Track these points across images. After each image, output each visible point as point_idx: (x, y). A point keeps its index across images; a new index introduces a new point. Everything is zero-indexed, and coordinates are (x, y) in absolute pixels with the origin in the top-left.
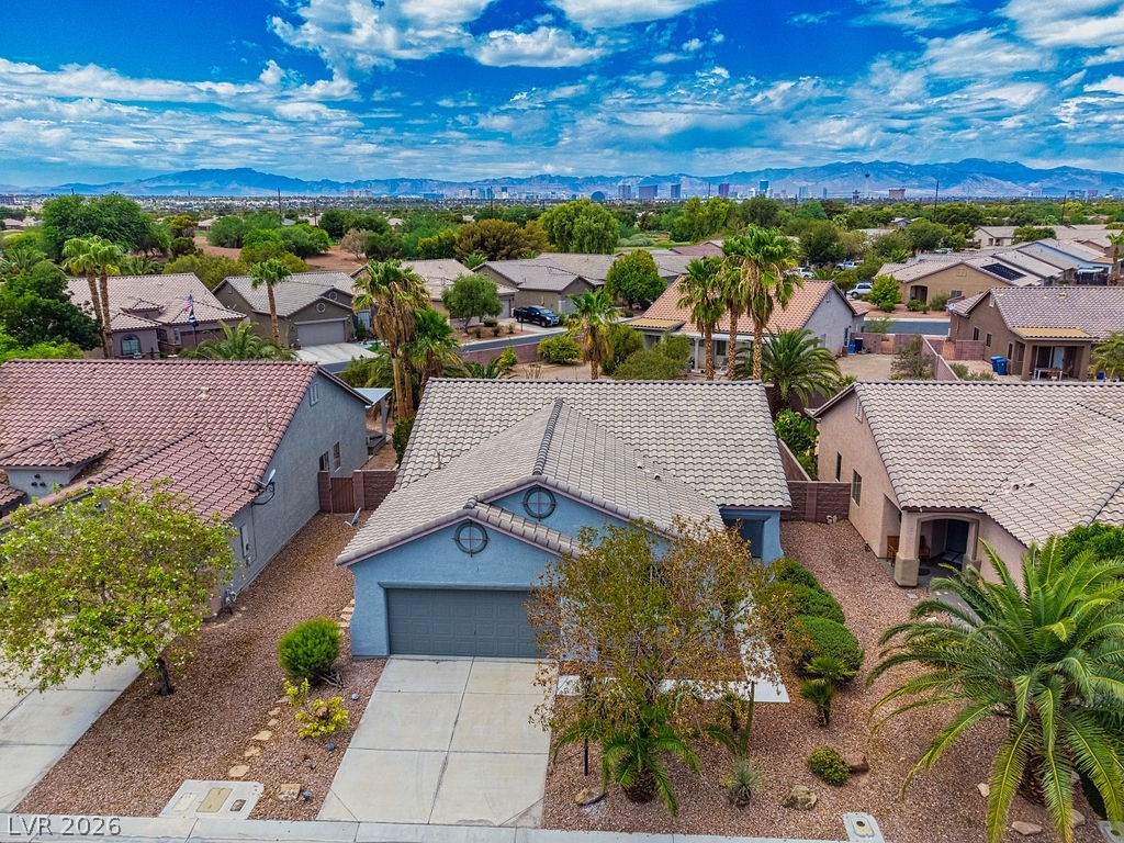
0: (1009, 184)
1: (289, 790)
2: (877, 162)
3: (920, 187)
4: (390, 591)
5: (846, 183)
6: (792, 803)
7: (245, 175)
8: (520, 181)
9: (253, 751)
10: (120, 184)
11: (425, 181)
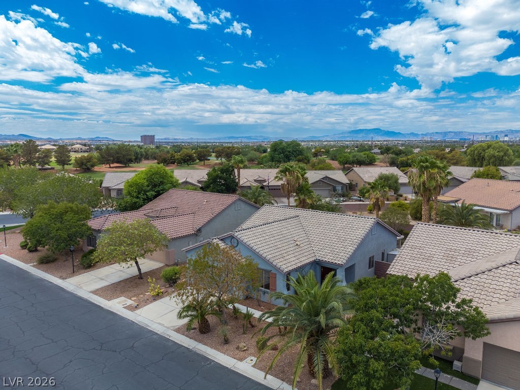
10: (327, 136)
11: (462, 132)
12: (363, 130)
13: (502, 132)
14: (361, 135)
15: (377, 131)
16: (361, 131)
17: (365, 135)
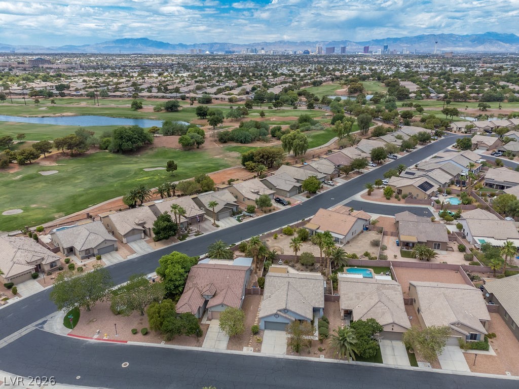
0: (508, 45)
1: (257, 349)
2: (442, 34)
3: (463, 46)
4: (265, 322)
5: (426, 45)
6: (315, 354)
7: (144, 41)
8: (270, 44)
9: (250, 343)
10: (88, 45)
11: (226, 43)
12: (129, 39)
13: (258, 44)
14: (127, 46)
15: (143, 40)
16: (127, 40)
17: (131, 46)
